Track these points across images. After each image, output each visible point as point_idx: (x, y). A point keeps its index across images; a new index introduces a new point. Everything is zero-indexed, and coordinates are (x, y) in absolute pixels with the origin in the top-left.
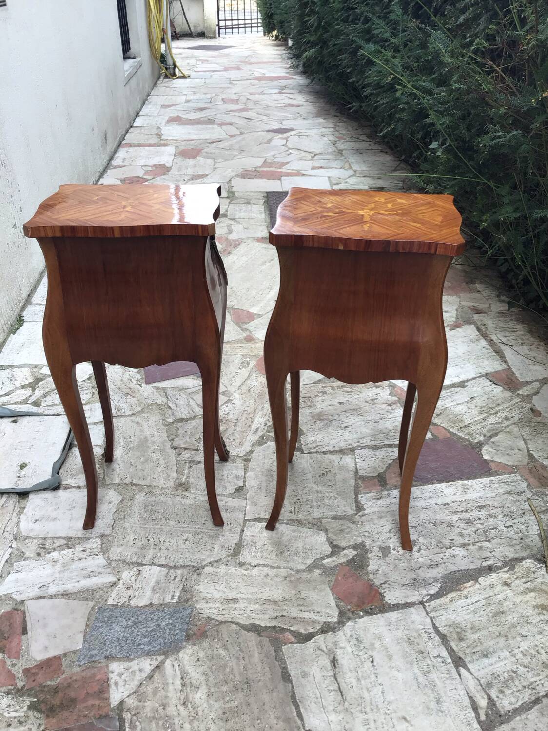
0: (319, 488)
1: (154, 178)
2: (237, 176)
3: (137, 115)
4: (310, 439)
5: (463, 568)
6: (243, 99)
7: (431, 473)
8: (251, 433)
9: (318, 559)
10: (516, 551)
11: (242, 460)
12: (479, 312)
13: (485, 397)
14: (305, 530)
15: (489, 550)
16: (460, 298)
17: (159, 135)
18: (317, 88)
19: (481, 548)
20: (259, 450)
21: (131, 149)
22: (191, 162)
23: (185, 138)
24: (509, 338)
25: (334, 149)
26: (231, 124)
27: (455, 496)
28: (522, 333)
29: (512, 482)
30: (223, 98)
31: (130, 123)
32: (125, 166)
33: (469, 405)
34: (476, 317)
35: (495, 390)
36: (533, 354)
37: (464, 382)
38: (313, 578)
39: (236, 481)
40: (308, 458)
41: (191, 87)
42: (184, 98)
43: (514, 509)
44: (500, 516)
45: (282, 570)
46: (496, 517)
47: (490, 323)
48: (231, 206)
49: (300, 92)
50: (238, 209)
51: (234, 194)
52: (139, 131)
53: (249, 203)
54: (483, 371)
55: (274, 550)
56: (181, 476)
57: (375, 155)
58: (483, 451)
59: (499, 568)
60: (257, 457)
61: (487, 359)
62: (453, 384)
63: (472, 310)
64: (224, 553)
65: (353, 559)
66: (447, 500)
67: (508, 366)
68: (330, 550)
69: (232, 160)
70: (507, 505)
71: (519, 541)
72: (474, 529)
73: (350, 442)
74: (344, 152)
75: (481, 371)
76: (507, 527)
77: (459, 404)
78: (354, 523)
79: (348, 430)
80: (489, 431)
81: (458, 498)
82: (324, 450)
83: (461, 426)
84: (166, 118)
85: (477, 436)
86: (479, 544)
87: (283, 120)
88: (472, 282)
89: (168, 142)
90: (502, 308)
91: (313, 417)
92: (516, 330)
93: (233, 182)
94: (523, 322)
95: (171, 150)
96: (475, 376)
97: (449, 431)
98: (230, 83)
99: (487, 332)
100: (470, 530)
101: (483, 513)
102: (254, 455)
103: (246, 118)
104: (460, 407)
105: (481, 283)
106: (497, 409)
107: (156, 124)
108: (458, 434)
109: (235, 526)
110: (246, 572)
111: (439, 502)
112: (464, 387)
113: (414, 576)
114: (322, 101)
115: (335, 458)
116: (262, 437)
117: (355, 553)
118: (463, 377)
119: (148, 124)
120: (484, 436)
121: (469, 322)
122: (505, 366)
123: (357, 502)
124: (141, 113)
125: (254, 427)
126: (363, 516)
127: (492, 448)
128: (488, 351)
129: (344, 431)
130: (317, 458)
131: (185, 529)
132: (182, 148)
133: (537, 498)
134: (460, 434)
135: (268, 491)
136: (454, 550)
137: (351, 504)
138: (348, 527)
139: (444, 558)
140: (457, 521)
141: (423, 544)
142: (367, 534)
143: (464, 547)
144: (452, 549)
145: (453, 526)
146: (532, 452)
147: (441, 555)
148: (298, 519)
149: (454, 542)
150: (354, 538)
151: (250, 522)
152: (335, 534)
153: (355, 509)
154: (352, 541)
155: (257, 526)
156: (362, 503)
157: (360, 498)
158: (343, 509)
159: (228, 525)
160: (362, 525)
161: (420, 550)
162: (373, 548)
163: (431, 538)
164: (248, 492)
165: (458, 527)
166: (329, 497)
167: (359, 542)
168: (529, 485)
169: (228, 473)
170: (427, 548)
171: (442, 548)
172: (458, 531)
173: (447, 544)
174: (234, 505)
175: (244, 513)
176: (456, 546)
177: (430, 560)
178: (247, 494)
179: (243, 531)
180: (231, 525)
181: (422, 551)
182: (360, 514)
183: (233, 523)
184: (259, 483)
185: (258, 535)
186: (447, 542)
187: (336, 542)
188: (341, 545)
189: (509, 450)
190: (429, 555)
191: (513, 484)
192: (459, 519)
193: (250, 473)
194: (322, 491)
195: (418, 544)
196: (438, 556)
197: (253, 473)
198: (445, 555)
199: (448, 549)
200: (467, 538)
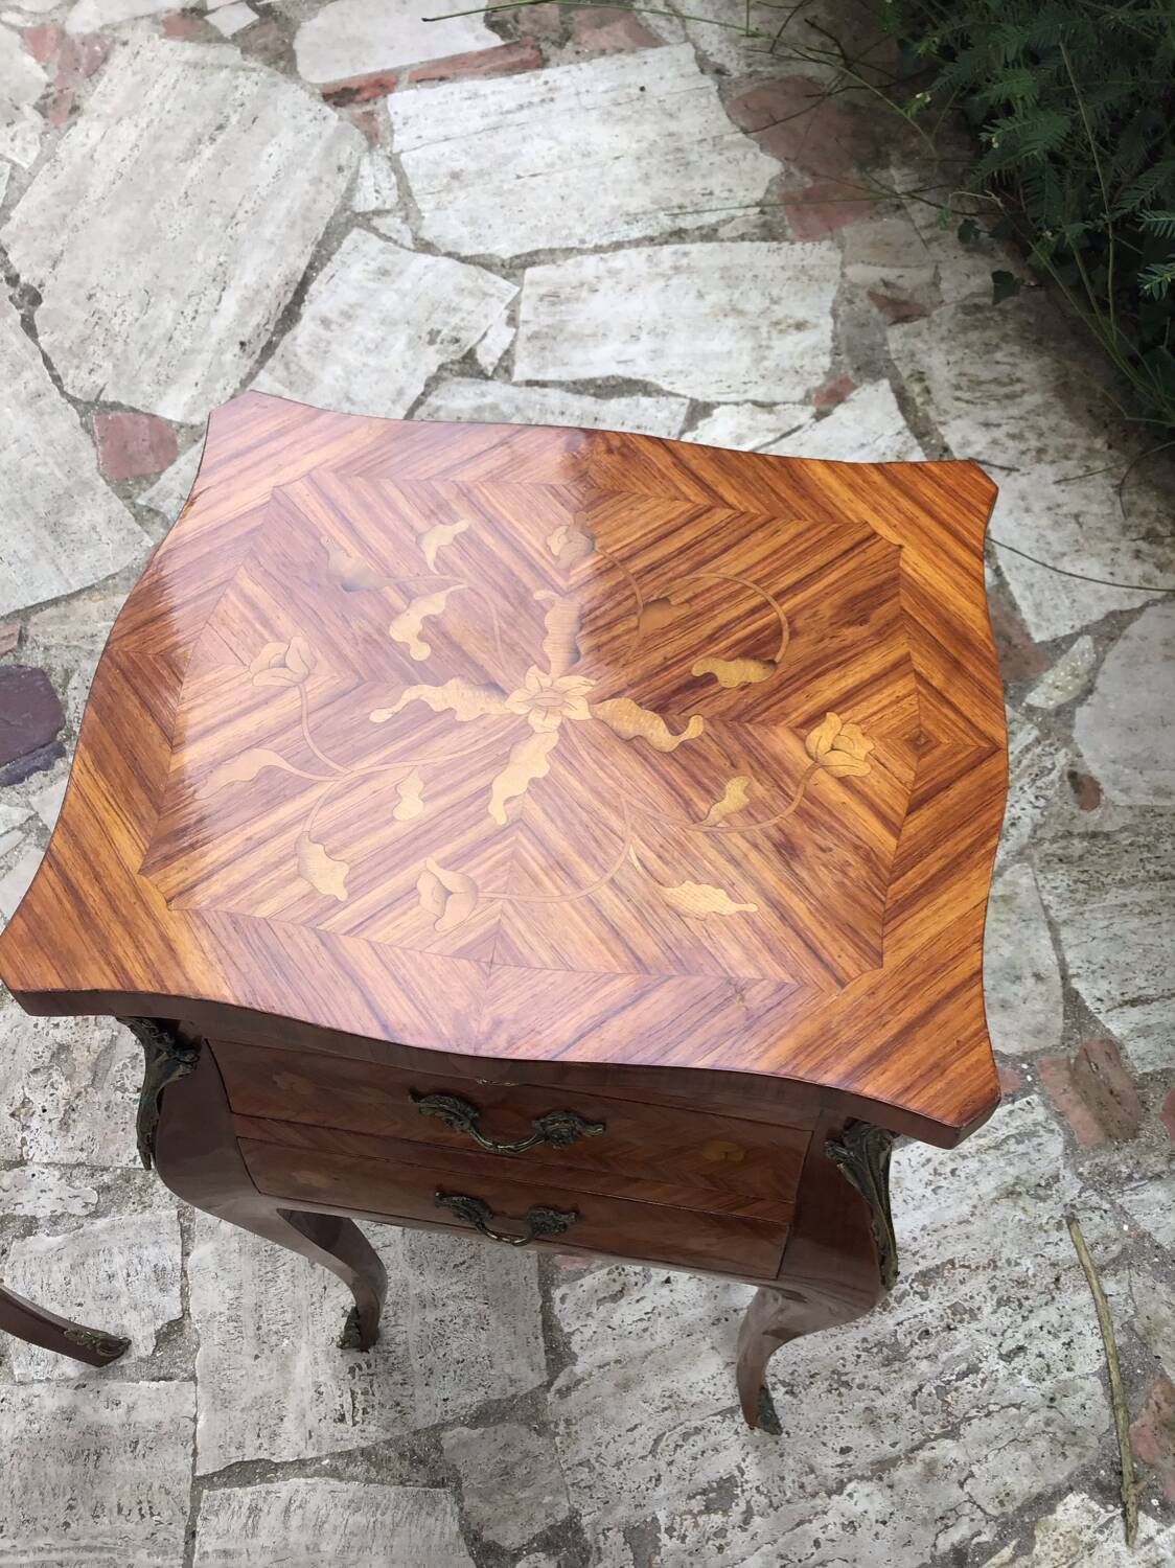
12: (900, 312)
14: (392, 1491)
15: (954, 1475)
19: (930, 1467)
24: (998, 434)
28: (1036, 399)
29: (1020, 1138)
34: (895, 340)
39: (156, 1298)
43: (1027, 1264)
44: (987, 1309)
46: (973, 1315)
47: (941, 363)
59: (988, 1551)
63: (880, 303)
70: (1005, 1254)
72: (910, 1385)
76: (1008, 1356)
78: (543, 1430)
86: (924, 1454)
100: (898, 1393)
101: (933, 1307)
109: (166, 1515)
117: (550, 1566)
123: (549, 1326)
126: (568, 1389)
133: (1095, 1199)
135: (265, 1328)
136: (850, 1495)
137: (532, 1339)
138: (526, 1454)
139: (822, 1537)
140: (859, 1356)
141: (757, 1488)
142: (583, 1474)
143: (881, 1478)
144: (846, 1492)
145: (846, 1384)
146: (1076, 984)
147: (814, 1529)
148: (364, 1444)
149: (850, 1458)
150: (547, 1499)
151: (212, 1487)
152: (486, 1497)
153: (543, 1364)
154: (540, 1515)
155: (235, 1504)
156: (567, 1330)
157: (557, 1306)
158: (508, 1370)
159: (143, 1516)
160: (569, 1434)
161: (748, 1515)
162: (606, 1538)
163: (781, 1455)
164: (198, 1345)
165: (861, 1386)
166: (459, 1321)
167: (562, 1516)
168: (1071, 1145)
169: (130, 1263)
170: (771, 1505)
171: (814, 1495)
172: (863, 1405)
173: (830, 1471)
174: (158, 1416)
175: (190, 1451)
176: (857, 1477)
177: (781, 1557)
178: (196, 1351)
179: (194, 1534)
180: (152, 1515)
181: (757, 1520)
182: (560, 1382)
183: (160, 1501)
184: (230, 1294)
185: (241, 1546)
186: (830, 1462)
187: (490, 1533)
188: (506, 1544)
189: (1007, 985)
190: (778, 1535)
191: (1022, 1148)
192: (865, 1345)
193: (201, 1252)
194: (438, 1294)
195: (743, 1491)
196: (804, 1533)
197: (211, 1246)
198: (826, 1526)
199: (834, 1497)
200: (890, 1433)
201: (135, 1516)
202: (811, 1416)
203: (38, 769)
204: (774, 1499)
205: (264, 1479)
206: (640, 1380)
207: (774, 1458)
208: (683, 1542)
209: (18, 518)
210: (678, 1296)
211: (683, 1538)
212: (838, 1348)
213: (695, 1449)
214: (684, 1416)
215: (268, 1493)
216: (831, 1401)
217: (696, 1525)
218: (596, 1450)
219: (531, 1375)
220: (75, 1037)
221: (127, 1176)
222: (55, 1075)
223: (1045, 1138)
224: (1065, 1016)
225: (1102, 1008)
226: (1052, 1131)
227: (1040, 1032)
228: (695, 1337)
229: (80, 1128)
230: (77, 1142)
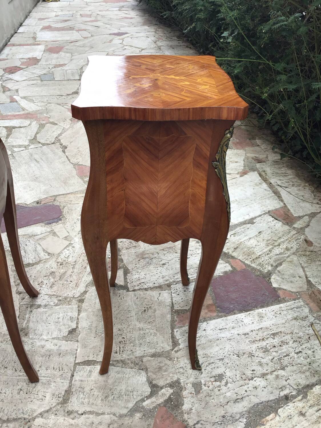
0: (141, 325)
1: (27, 67)
3: (21, 25)
4: (135, 277)
5: (264, 399)
6: (95, 14)
7: (233, 304)
8: (86, 273)
9: (139, 401)
10: (307, 378)
11: (77, 301)
12: (260, 161)
13: (270, 231)
14: (129, 370)
15: (284, 378)
16: (245, 151)
17: (34, 38)
18: (144, 7)
19: (277, 377)
20: (92, 289)
21: (14, 48)
22: (55, 55)
23: (52, 39)
24: (283, 181)
25: (155, 45)
26: (85, 30)
27: (253, 325)
28: (292, 176)
29: (297, 308)
30: (81, 13)
31: (15, 30)
32: (8, 59)
33: (258, 239)
34: (258, 165)
35: (277, 225)
36: (301, 193)
37: (253, 219)
38: (134, 423)
39: (70, 323)
40: (133, 295)
41: (60, 7)
42: (54, 14)
43: (301, 334)
44: (291, 342)
45: (106, 416)
46: (287, 343)
47: (269, 170)
49: (133, 9)
52: (21, 36)
54: (267, 209)
55: (100, 394)
56: (23, 321)
57: (183, 50)
58: (272, 280)
59: (294, 397)
60: (90, 298)
61: (269, 198)
62: (245, 221)
63: (255, 160)
64: (54, 402)
65: (170, 398)
66: (247, 330)
67: (284, 204)
68: (150, 390)
69: (84, 53)
70: (295, 331)
71: (308, 366)
72: (271, 358)
73: (167, 278)
74: (162, 48)
75: (265, 209)
76: (297, 353)
77: (250, 239)
78: (170, 359)
79: (165, 266)
80: (275, 261)
81: (256, 327)
82: (146, 287)
83: (253, 258)
84: (41, 27)
85: (267, 266)
86: (275, 373)
87: (121, 27)
88: (254, 138)
89: (41, 43)
90: (276, 158)
91: (137, 256)
92: (287, 174)
94: (291, 168)
95: (42, 47)
96: (260, 214)
97: (244, 263)
98: (86, 5)
99: (267, 177)
100: (267, 359)
101: (276, 341)
102: (87, 296)
103: (96, 26)
104: (252, 241)
105: (260, 139)
106: (279, 241)
107: (33, 30)
108: (252, 265)
109: (66, 371)
110: (72, 422)
111: (241, 332)
112: (253, 223)
113: (223, 413)
114: (147, 15)
115: (155, 294)
117: (171, 391)
118: (252, 215)
119: (27, 31)
120: (272, 266)
121: (253, 169)
122: (282, 204)
123: (173, 337)
124: (24, 24)
126: (178, 351)
127: (279, 276)
128: (268, 192)
129: (162, 268)
130: (140, 295)
131: (20, 377)
132: (49, 46)
133: (318, 322)
134: (253, 265)
135: (98, 331)
137: (168, 339)
138: (166, 364)
139: (248, 390)
140: (256, 350)
141: (229, 377)
142: (181, 370)
143: (263, 378)
144: (254, 380)
145: (253, 356)
146: (309, 279)
147: (245, 388)
148: (122, 359)
149: (255, 372)
150: (171, 375)
151: (80, 365)
152: (154, 373)
153: (171, 345)
154: (169, 378)
155: (85, 370)
156: (178, 338)
157: (175, 333)
158: (162, 345)
159: (60, 370)
160: (178, 361)
161: (227, 383)
162: (187, 385)
163: (236, 370)
164: (80, 334)
165: (257, 357)
166: (149, 334)
167: (175, 379)
168: (311, 311)
169: (64, 316)
170: (233, 381)
171: (245, 380)
172: (258, 361)
173: (249, 375)
174: (67, 348)
175: (75, 356)
176: (257, 377)
177: (236, 393)
178: (79, 335)
179: (73, 376)
180: (62, 370)
181: (229, 385)
182: (176, 349)
183: (65, 367)
184: (90, 324)
185: (86, 379)
186: (249, 373)
187: (155, 381)
188: (159, 384)
189: (292, 278)
190: (235, 388)
191: (298, 310)
192: (258, 348)
193: (83, 314)
194: (144, 328)
195: (225, 377)
196: (242, 388)
197: (86, 313)
198: (249, 387)
199: (250, 381)
200: (266, 368)
201: (58, 370)
202: (244, 362)
203: (55, 222)
205: (93, 365)
207: (233, 371)
209: (57, 180)
210: (207, 333)
211: (209, 387)
212: (250, 348)
213: (212, 367)
214: (209, 359)
215: (95, 368)
216: (249, 359)
217: (212, 384)
218: (185, 365)
219: (168, 347)
220: (56, 271)
221: (66, 298)
222: (50, 277)
223: (304, 308)
224: (307, 285)
225: (317, 284)
226: (306, 307)
227: (301, 288)
228: (212, 342)
229: (55, 288)
230: (54, 290)
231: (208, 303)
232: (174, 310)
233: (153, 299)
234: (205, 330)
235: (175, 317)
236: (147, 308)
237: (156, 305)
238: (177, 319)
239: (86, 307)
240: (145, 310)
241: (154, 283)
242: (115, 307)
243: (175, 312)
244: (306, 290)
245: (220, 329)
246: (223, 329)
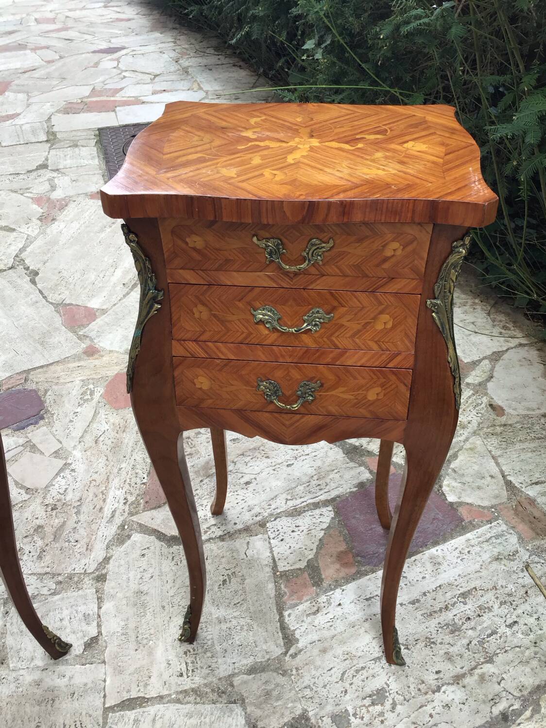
0: (222, 612)
2: (58, 111)
7: (383, 544)
8: (104, 521)
11: (93, 579)
14: (209, 707)
15: (495, 679)
19: (482, 678)
20: (118, 552)
26: (48, 48)
27: (425, 582)
29: (497, 537)
30: (37, 17)
39: (85, 627)
43: (511, 587)
44: (496, 606)
46: (490, 609)
48: (53, 152)
50: (62, 155)
51: (56, 135)
53: (76, 146)
58: (445, 489)
59: (518, 713)
60: (117, 570)
66: (416, 593)
72: (465, 642)
73: (257, 510)
76: (510, 626)
78: (284, 673)
79: (251, 487)
81: (430, 584)
82: (221, 533)
86: (478, 671)
91: (197, 473)
93: (54, 121)
100: (459, 645)
101: (470, 607)
102: (111, 566)
103: (65, 39)
111: (405, 598)
115: (239, 544)
116: (122, 527)
123: (283, 627)
125: (107, 512)
126: (296, 654)
127: (455, 479)
129: (245, 491)
135: (140, 637)
136: (444, 692)
137: (275, 633)
138: (277, 685)
139: (433, 713)
140: (438, 631)
141: (397, 692)
142: (307, 692)
143: (458, 684)
144: (442, 691)
145: (433, 643)
147: (428, 709)
148: (193, 686)
149: (441, 675)
150: (290, 705)
151: (114, 711)
152: (258, 706)
153: (282, 644)
154: (287, 713)
155: (126, 719)
156: (292, 628)
157: (287, 619)
158: (264, 647)
160: (298, 675)
161: (394, 705)
162: (322, 721)
163: (407, 676)
164: (106, 647)
165: (441, 643)
166: (239, 627)
167: (298, 712)
168: (520, 539)
169: (71, 613)
170: (405, 699)
171: (426, 693)
172: (443, 651)
173: (431, 682)
174: (85, 680)
175: (102, 695)
176: (446, 684)
177: (414, 723)
178: (105, 650)
181: (399, 707)
182: (292, 651)
184: (122, 623)
186: (431, 678)
187: (261, 723)
188: (270, 727)
189: (479, 480)
190: (411, 713)
191: (498, 541)
192: (440, 625)
193: (107, 606)
194: (227, 617)
195: (390, 694)
196: (424, 711)
197: (113, 603)
198: (434, 707)
199: (436, 693)
200: (459, 663)
202: (418, 658)
203: (32, 424)
204: (406, 697)
206: (332, 648)
207: (403, 678)
208: (362, 720)
209: (26, 340)
210: (346, 611)
211: (362, 718)
212: (427, 628)
213: (363, 677)
214: (355, 662)
216: (427, 651)
217: (368, 711)
218: (313, 681)
219: (277, 649)
220: (46, 522)
221: (70, 577)
222: (35, 538)
223: (509, 536)
224: (507, 491)
225: (523, 486)
226: (511, 533)
227: (497, 497)
228: (356, 627)
229: (48, 559)
230: (46, 564)
231: (339, 550)
232: (278, 573)
233: (236, 557)
234: (340, 605)
235: (282, 586)
236: (228, 575)
237: (244, 567)
238: (286, 590)
239: (111, 591)
240: (225, 581)
241: (235, 524)
242: (167, 581)
243: (281, 576)
244: (506, 500)
245: (367, 600)
246: (373, 597)
